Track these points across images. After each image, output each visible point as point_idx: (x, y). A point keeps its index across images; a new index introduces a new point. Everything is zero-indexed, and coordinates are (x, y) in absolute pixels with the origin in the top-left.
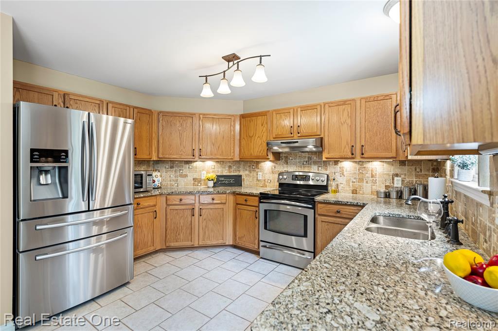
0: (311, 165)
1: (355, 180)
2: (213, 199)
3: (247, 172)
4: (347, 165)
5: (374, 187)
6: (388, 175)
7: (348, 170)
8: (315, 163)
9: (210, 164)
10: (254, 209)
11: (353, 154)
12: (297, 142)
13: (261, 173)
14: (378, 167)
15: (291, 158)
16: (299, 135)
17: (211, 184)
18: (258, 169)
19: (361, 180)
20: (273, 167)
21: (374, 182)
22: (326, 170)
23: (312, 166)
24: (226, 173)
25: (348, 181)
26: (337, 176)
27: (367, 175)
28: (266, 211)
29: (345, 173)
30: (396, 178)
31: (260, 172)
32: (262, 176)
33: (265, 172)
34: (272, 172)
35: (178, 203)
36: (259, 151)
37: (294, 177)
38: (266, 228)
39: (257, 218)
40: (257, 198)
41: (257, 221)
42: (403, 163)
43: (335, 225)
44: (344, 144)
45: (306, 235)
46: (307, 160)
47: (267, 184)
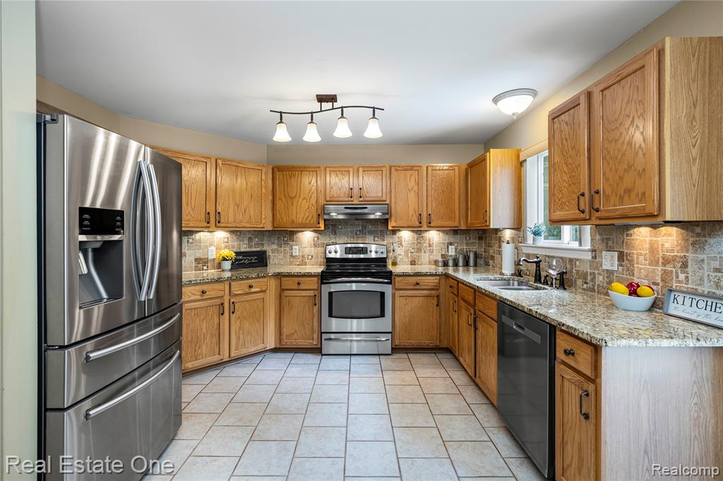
0: (365, 234)
1: (413, 251)
2: (251, 287)
3: (275, 247)
4: (406, 235)
5: (431, 257)
6: (444, 243)
7: (407, 239)
8: (371, 233)
9: (221, 235)
10: (311, 293)
11: (420, 223)
12: (366, 208)
13: (297, 247)
14: (434, 236)
15: (340, 227)
16: (361, 199)
17: (227, 265)
18: (293, 241)
19: (419, 250)
20: (316, 239)
21: (431, 252)
22: (384, 240)
23: (367, 236)
24: (244, 248)
25: (406, 252)
26: (396, 246)
27: (425, 245)
28: (331, 294)
29: (403, 244)
30: (450, 247)
31: (296, 245)
32: (299, 250)
33: (304, 245)
34: (315, 245)
35: (199, 297)
36: (305, 217)
37: (348, 251)
38: (331, 315)
39: (316, 305)
40: (316, 279)
41: (316, 308)
42: (455, 232)
43: (414, 298)
44: (411, 212)
45: (382, 315)
46: (360, 228)
47: (307, 261)
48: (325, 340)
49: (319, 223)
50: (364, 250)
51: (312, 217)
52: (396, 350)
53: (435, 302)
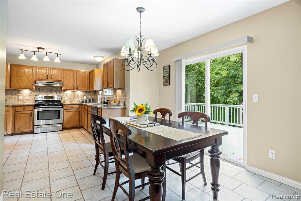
1: (71, 98)
4: (69, 93)
5: (78, 100)
6: (82, 95)
7: (69, 94)
8: (55, 91)
10: (30, 112)
11: (74, 88)
12: (53, 82)
13: (21, 96)
14: (79, 93)
15: (42, 89)
16: (52, 79)
18: (19, 94)
19: (74, 97)
20: (30, 93)
21: (78, 98)
22: (60, 94)
23: (54, 93)
25: (69, 98)
26: (65, 96)
27: (76, 96)
28: (38, 112)
29: (68, 95)
30: (85, 96)
31: (21, 95)
32: (22, 97)
33: (25, 95)
34: (30, 95)
36: (27, 84)
37: (46, 97)
38: (38, 119)
39: (31, 116)
40: (32, 107)
41: (32, 118)
42: (87, 92)
43: (71, 112)
44: (71, 85)
45: (59, 118)
46: (51, 90)
47: (26, 101)
48: (35, 128)
49: (33, 87)
50: (52, 97)
51: (30, 84)
52: (64, 129)
53: (78, 113)
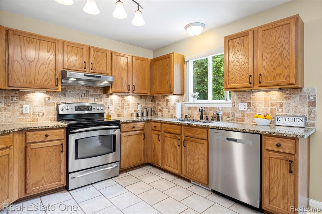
0: (89, 97)
1: (119, 108)
4: (115, 98)
5: (129, 111)
6: (135, 103)
7: (115, 100)
8: (92, 95)
10: (59, 143)
11: (129, 90)
12: (100, 77)
13: (28, 106)
14: (130, 99)
15: (69, 90)
16: (92, 71)
18: (23, 101)
19: (122, 107)
20: (47, 99)
21: (129, 108)
22: (101, 101)
25: (115, 109)
27: (125, 104)
28: (77, 141)
29: (113, 103)
30: (138, 105)
31: (26, 104)
32: (30, 108)
33: (35, 104)
34: (46, 105)
36: (44, 79)
37: (78, 108)
38: (76, 158)
39: (62, 152)
40: (63, 130)
41: (63, 155)
42: (141, 97)
43: (132, 137)
44: (124, 83)
45: (114, 150)
46: (85, 93)
47: (38, 117)
48: (71, 178)
49: (57, 86)
50: (89, 108)
51: (51, 80)
52: (122, 171)
53: (142, 137)
